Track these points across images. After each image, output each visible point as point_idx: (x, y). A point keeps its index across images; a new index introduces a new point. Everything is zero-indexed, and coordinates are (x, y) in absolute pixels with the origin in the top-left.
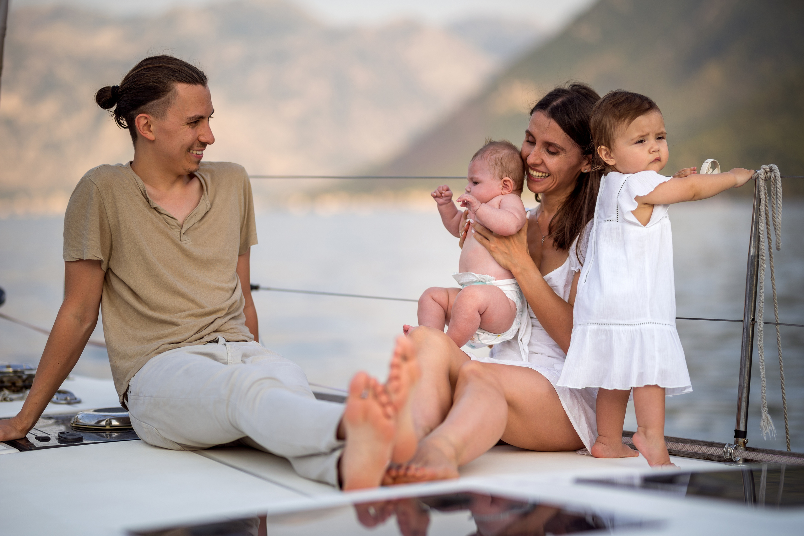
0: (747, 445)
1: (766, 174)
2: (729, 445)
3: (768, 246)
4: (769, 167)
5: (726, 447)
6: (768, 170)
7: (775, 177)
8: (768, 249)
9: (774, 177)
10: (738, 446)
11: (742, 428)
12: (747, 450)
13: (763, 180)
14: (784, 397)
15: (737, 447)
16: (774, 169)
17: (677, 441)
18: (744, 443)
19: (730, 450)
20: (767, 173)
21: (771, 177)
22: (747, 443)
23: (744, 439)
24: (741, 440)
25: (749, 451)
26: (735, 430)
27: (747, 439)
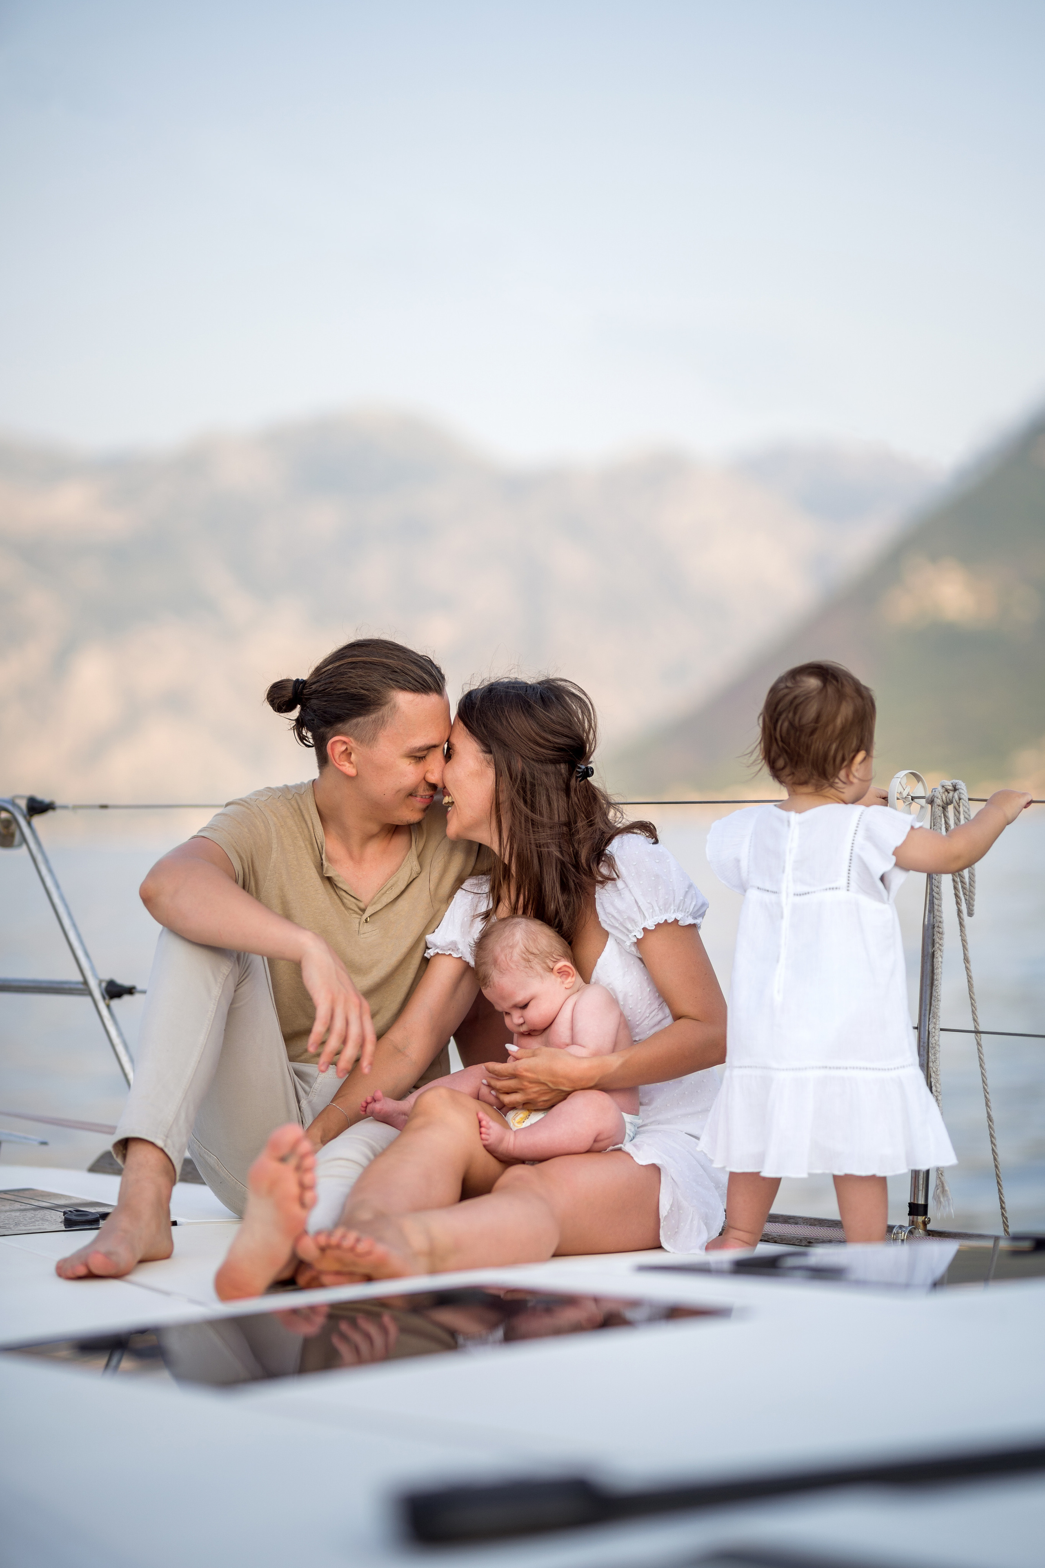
0: (929, 1227)
1: (946, 793)
2: (901, 1227)
3: (957, 908)
4: (952, 784)
5: (895, 1231)
6: (951, 788)
7: (960, 799)
8: (957, 914)
9: (957, 799)
10: (915, 1228)
11: (921, 1201)
12: (929, 1235)
13: (939, 806)
14: (995, 1148)
15: (913, 1229)
16: (959, 787)
17: (821, 1224)
18: (925, 1224)
19: (901, 1236)
20: (949, 793)
21: (954, 801)
22: (928, 1223)
23: (924, 1217)
24: (920, 1219)
25: (933, 1236)
26: (909, 1203)
27: (928, 1216)
